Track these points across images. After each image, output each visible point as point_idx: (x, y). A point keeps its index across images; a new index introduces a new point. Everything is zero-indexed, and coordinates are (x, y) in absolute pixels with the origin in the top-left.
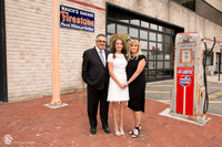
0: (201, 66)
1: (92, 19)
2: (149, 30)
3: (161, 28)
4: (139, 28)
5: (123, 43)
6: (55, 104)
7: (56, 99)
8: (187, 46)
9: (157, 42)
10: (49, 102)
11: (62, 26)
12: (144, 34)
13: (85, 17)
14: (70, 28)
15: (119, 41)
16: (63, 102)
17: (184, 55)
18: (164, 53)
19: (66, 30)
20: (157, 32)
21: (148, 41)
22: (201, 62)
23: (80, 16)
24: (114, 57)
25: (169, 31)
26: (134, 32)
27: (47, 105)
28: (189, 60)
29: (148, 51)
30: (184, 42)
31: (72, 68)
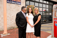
2: (43, 3)
5: (32, 9)
6: (5, 34)
9: (46, 8)
11: (8, 2)
12: (41, 5)
14: (11, 3)
18: (49, 12)
19: (9, 4)
20: (46, 4)
21: (43, 8)
24: (29, 15)
26: (37, 4)
29: (43, 12)
31: (12, 19)
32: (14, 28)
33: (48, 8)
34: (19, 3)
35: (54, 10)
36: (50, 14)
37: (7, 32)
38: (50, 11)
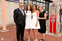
0: (59, 15)
3: (44, 2)
4: (36, 1)
6: (4, 30)
7: (5, 28)
10: (2, 30)
11: (6, 0)
14: (10, 1)
15: (29, 6)
17: (52, 11)
22: (59, 13)
25: (47, 2)
27: (1, 31)
28: (54, 13)
30: (53, 6)
31: (11, 16)
32: (13, 25)
33: (45, 6)
34: (17, 1)
35: (50, 8)
37: (6, 29)
38: (46, 9)
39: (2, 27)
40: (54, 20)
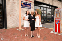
1: (30, 5)
2: (47, 8)
4: (44, 7)
6: (20, 29)
8: (58, 12)
9: (49, 11)
10: (18, 29)
11: (21, 7)
12: (45, 9)
13: (28, 4)
16: (22, 29)
17: (57, 15)
18: (51, 14)
19: (23, 8)
20: (49, 8)
21: (47, 11)
23: (26, 4)
25: (53, 8)
26: (42, 8)
27: (18, 30)
29: (46, 14)
30: (57, 11)
34: (29, 8)
35: (55, 13)
36: (52, 16)
39: (19, 27)
40: (58, 22)
